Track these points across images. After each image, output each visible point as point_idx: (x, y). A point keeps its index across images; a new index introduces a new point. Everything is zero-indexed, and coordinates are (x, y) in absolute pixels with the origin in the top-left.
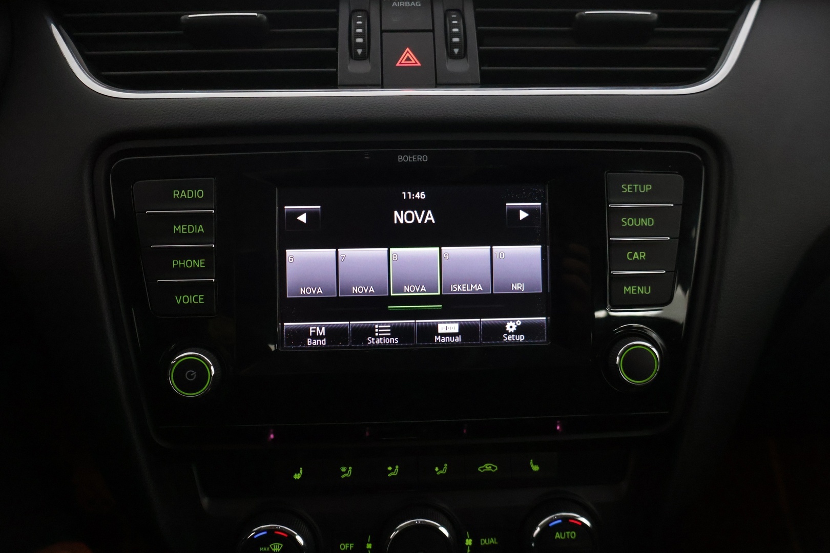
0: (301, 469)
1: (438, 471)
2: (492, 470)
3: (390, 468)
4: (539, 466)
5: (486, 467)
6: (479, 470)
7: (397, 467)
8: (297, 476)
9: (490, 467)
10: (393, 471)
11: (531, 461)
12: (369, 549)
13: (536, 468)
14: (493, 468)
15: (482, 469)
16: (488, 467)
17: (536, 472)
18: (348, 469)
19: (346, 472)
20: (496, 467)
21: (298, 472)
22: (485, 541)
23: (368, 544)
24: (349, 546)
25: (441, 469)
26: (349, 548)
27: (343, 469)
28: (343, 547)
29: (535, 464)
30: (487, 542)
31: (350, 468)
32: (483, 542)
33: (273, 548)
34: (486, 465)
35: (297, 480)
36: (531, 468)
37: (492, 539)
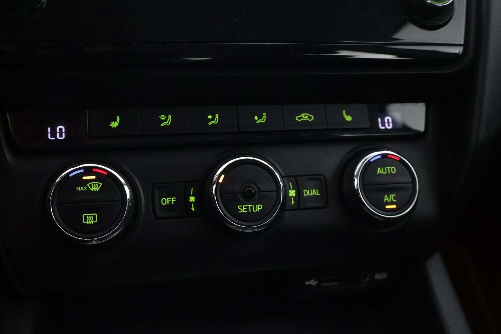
0: (118, 117)
1: (258, 120)
2: (308, 119)
3: (210, 117)
4: (351, 116)
5: (303, 117)
6: (297, 119)
7: (217, 115)
8: (114, 125)
9: (307, 117)
10: (213, 119)
11: (344, 111)
12: (192, 202)
13: (349, 118)
14: (310, 118)
15: (299, 118)
16: (305, 117)
17: (349, 122)
18: (167, 118)
19: (166, 120)
20: (312, 116)
21: (115, 120)
22: (308, 192)
23: (191, 197)
24: (171, 200)
25: (260, 117)
26: (170, 203)
27: (163, 118)
28: (164, 201)
29: (347, 114)
30: (310, 193)
31: (170, 116)
32: (306, 192)
33: (91, 187)
34: (303, 115)
35: (114, 129)
36: (344, 118)
37: (314, 190)
